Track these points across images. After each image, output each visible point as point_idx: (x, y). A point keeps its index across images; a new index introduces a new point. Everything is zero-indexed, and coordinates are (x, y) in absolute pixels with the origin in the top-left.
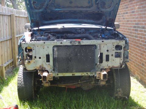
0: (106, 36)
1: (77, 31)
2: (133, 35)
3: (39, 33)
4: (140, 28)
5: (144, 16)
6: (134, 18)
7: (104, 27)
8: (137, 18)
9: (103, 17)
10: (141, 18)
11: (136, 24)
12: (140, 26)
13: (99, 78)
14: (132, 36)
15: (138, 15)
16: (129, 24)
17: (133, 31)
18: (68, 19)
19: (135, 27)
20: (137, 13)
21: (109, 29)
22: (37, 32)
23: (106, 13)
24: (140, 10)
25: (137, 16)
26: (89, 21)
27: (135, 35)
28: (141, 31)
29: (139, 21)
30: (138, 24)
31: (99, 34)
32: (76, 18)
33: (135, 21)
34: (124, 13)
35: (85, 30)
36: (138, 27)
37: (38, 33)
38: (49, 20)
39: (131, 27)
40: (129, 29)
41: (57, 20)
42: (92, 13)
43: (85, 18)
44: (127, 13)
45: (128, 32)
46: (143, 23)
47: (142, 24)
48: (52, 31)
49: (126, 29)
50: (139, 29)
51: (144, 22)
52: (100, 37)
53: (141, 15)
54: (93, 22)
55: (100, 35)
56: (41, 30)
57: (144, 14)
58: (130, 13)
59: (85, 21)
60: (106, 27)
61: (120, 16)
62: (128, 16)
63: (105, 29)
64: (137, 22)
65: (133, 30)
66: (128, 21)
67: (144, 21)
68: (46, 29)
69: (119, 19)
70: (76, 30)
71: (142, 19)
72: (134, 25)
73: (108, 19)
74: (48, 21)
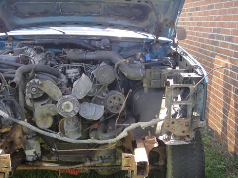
0: (155, 59)
1: (92, 43)
2: (207, 51)
3: (10, 45)
4: (223, 40)
5: (232, 15)
6: (211, 19)
7: (151, 37)
8: (218, 19)
9: (150, 15)
10: (226, 18)
11: (215, 31)
12: (224, 35)
13: (127, 169)
14: (206, 53)
15: (220, 13)
16: (202, 30)
17: (209, 43)
18: (73, 15)
19: (212, 36)
20: (218, 10)
21: (164, 41)
22: (6, 42)
23: (156, 5)
24: (225, 4)
25: (217, 16)
26: (119, 22)
27: (211, 51)
28: (224, 45)
29: (222, 25)
30: (218, 31)
31: (140, 54)
32: (89, 14)
33: (213, 24)
34: (193, 10)
35: (111, 42)
36: (219, 37)
37: (8, 44)
38: (28, 17)
39: (204, 35)
40: (200, 40)
41: (47, 16)
42: (125, 4)
43: (109, 15)
44: (198, 9)
45: (198, 45)
46: (230, 29)
47: (227, 32)
48: (36, 42)
49: (196, 39)
50: (220, 41)
51: (231, 27)
52: (141, 59)
53: (226, 13)
54: (129, 24)
55: (142, 54)
56: (14, 38)
57: (234, 11)
58: (204, 8)
59: (111, 21)
60: (157, 38)
61: (185, 15)
62: (200, 14)
63: (155, 42)
64: (216, 28)
65: (208, 41)
66: (199, 24)
67: (232, 25)
68: (24, 36)
69: (183, 20)
70: (91, 40)
71: (229, 21)
72: (210, 33)
73: (161, 20)
74: (27, 19)
